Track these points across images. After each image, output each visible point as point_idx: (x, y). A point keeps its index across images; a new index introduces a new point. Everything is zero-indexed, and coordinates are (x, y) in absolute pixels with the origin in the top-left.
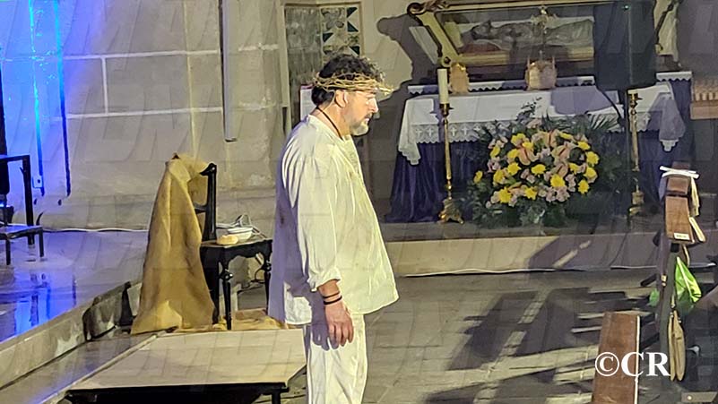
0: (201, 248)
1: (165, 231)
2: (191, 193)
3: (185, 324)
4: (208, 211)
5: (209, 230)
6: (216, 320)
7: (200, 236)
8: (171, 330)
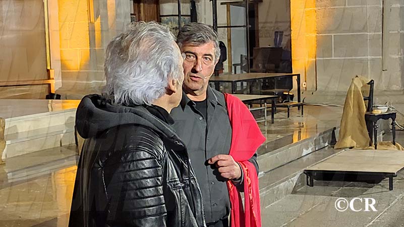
0: (366, 115)
1: (350, 107)
2: (363, 92)
3: (358, 146)
4: (369, 99)
5: (370, 108)
6: (370, 145)
7: (365, 110)
8: (351, 148)
